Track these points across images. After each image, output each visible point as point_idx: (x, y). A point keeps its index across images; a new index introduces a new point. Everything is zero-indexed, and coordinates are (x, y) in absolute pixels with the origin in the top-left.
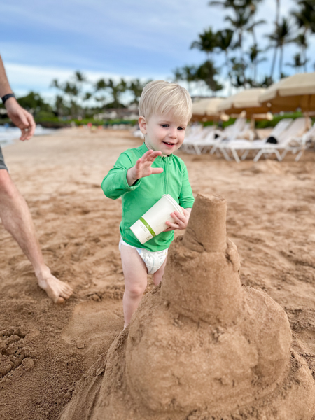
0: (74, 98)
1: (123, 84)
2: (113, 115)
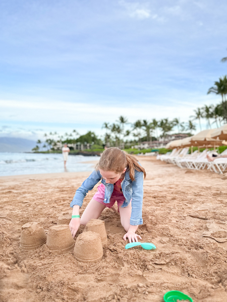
0: (118, 135)
1: (155, 123)
2: (146, 146)
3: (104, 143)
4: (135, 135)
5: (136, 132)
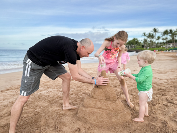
0: (152, 40)
2: (171, 45)
3: (143, 44)
4: (163, 39)
5: (164, 37)
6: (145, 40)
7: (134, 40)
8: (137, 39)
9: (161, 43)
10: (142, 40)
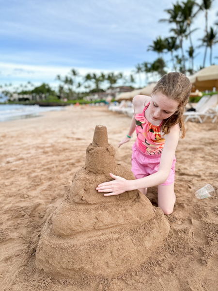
0: (71, 87)
1: (103, 76)
2: (96, 97)
3: (58, 94)
4: (86, 87)
6: (61, 88)
7: (44, 86)
8: (47, 85)
9: (83, 93)
10: (55, 88)
